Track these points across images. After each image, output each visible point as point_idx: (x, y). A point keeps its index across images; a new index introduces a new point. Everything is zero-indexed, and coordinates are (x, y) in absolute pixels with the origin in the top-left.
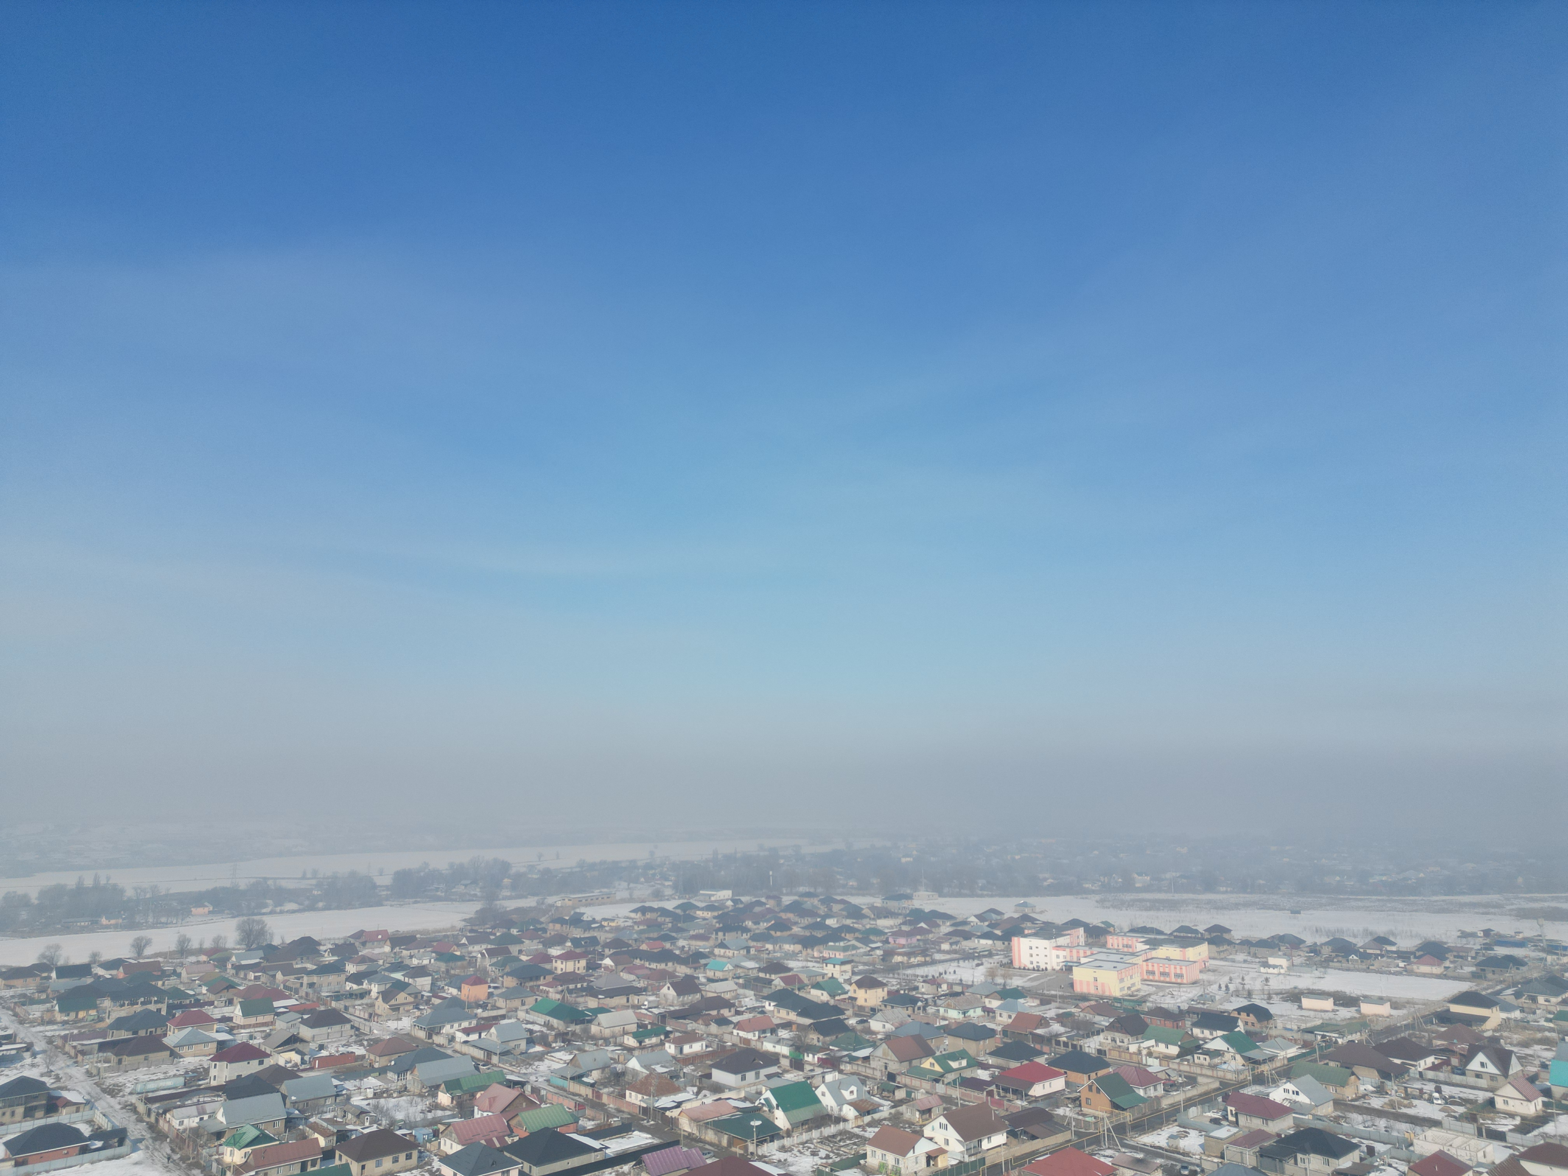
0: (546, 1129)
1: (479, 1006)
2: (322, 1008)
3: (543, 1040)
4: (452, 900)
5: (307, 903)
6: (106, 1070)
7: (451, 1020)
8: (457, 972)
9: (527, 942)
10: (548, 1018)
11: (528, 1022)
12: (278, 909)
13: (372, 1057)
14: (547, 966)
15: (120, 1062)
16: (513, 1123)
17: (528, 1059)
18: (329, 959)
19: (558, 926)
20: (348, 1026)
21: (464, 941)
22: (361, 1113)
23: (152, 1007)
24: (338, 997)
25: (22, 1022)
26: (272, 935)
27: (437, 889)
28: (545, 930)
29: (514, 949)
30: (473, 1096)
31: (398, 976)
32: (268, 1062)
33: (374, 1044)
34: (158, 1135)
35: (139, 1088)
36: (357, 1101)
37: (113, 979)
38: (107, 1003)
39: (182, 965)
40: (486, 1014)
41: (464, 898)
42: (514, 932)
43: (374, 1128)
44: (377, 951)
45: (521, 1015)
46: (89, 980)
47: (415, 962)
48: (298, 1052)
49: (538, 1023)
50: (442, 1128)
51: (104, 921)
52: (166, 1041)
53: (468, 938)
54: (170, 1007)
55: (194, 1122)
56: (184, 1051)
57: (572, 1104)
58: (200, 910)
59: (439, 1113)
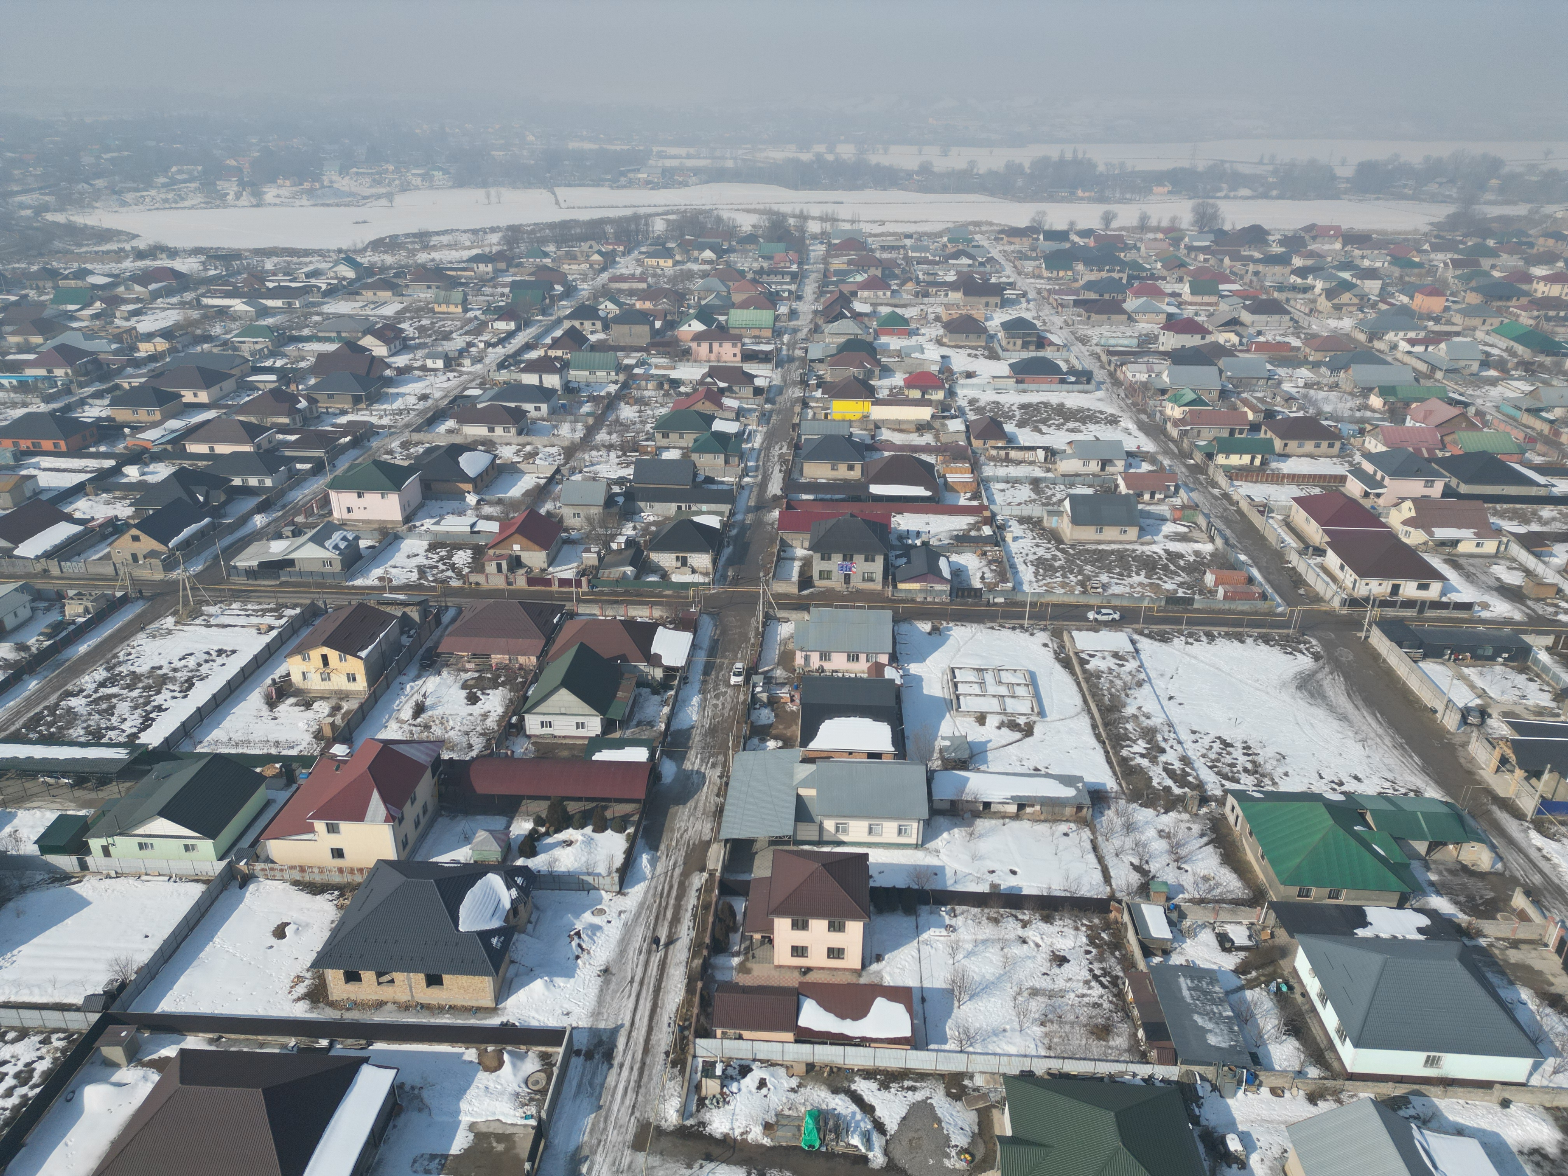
0: (1482, 454)
1: (1430, 318)
2: (1264, 297)
3: (1501, 366)
4: (1420, 200)
5: (1261, 190)
6: (1079, 322)
7: (1397, 328)
8: (1413, 279)
9: (1505, 256)
10: (1512, 343)
11: (1486, 344)
12: (1232, 194)
13: (1308, 350)
14: (1525, 287)
15: (1089, 318)
16: (1447, 439)
17: (1477, 381)
18: (1277, 249)
19: (1551, 242)
20: (1287, 317)
21: (1426, 247)
22: (1289, 399)
23: (1116, 275)
24: (1281, 288)
25: (1019, 274)
26: (1223, 220)
27: (1405, 186)
28: (1531, 245)
29: (1486, 263)
30: (1407, 405)
31: (1346, 275)
32: (1210, 339)
33: (1311, 339)
34: (1117, 382)
35: (1103, 342)
36: (1287, 386)
37: (1085, 246)
38: (1080, 267)
39: (1141, 240)
40: (1437, 328)
41: (1434, 199)
42: (1491, 243)
43: (1301, 414)
44: (1327, 247)
45: (1480, 335)
46: (1067, 245)
47: (1366, 263)
48: (1237, 334)
49: (1498, 346)
50: (1369, 427)
51: (1080, 193)
52: (1125, 306)
53: (1431, 245)
54: (1130, 278)
55: (1144, 377)
56: (1139, 317)
57: (1521, 436)
58: (1160, 190)
59: (1368, 414)
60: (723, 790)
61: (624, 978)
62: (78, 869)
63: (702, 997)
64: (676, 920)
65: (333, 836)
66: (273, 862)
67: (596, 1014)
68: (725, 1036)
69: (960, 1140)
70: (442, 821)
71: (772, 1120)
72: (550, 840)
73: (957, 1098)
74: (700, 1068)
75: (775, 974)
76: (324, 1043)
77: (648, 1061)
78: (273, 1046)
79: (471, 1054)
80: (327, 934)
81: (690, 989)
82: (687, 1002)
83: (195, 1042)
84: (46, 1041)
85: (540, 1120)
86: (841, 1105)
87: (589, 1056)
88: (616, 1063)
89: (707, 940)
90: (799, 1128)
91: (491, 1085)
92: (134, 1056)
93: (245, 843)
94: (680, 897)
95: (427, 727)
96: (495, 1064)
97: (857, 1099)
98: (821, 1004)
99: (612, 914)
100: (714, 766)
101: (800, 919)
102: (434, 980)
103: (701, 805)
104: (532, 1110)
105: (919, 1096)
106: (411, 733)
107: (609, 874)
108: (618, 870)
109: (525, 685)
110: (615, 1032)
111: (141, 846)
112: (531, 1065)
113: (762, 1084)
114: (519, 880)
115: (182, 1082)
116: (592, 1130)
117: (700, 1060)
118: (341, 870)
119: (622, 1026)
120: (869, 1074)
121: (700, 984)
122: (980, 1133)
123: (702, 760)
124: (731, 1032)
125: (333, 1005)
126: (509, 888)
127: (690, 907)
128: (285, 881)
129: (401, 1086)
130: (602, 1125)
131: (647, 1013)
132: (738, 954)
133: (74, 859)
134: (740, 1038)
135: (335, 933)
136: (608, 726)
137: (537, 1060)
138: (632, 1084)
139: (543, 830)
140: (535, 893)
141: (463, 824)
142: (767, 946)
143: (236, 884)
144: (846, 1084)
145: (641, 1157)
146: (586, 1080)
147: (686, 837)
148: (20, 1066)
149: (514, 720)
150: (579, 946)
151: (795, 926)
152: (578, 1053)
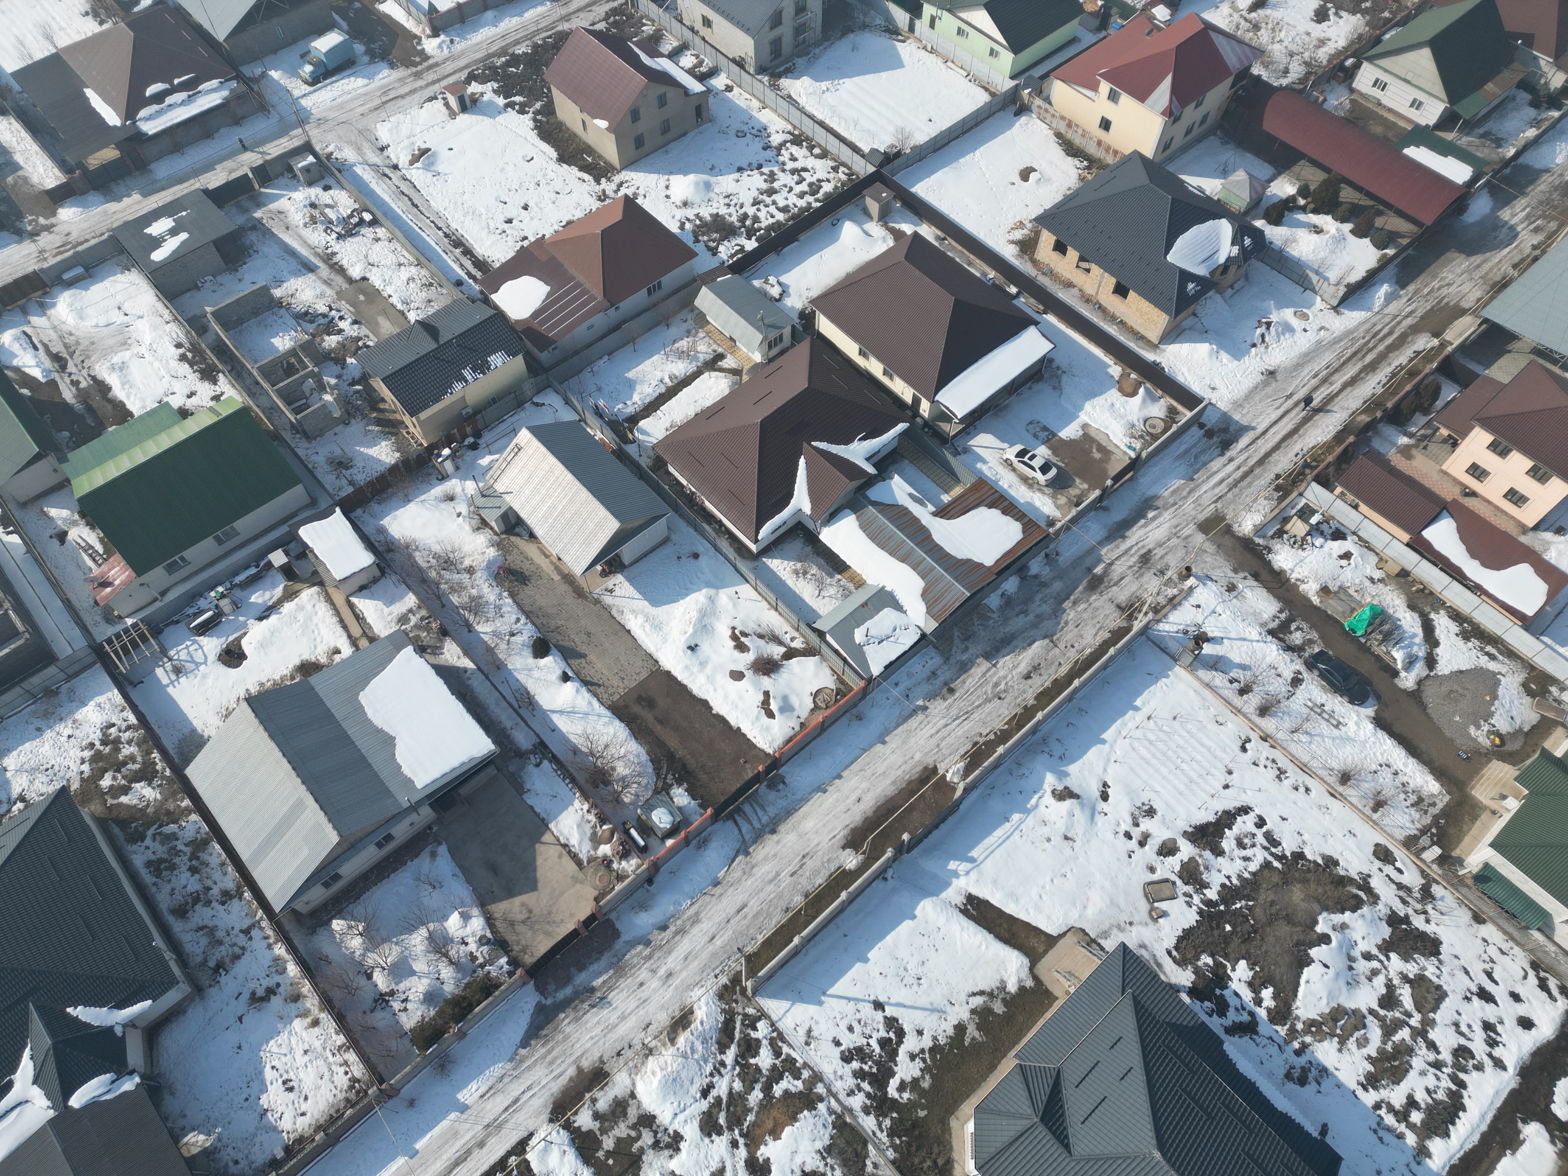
60: (1523, 265)
61: (1285, 389)
62: (906, 29)
63: (1346, 450)
64: (1372, 367)
65: (1110, 104)
66: (1050, 103)
67: (1238, 405)
68: (1342, 496)
69: (1501, 723)
70: (1213, 142)
71: (1333, 587)
72: (1301, 217)
73: (1530, 693)
74: (1299, 507)
75: (1436, 476)
76: (1013, 290)
77: (1257, 471)
78: (977, 269)
79: (1116, 370)
80: (1059, 198)
81: (1339, 437)
82: (1328, 447)
83: (928, 232)
84: (835, 169)
85: (1139, 456)
86: (1409, 622)
87: (1209, 434)
88: (1228, 454)
89: (1390, 405)
90: (1353, 610)
91: (1117, 405)
92: (884, 217)
93: (1037, 72)
94: (1391, 348)
95: (1256, 27)
96: (1130, 390)
97: (1428, 629)
98: (1460, 530)
99: (1313, 325)
100: (1536, 230)
101: (1505, 443)
102: (1121, 290)
103: (1486, 267)
104: (1138, 445)
105: (1493, 666)
106: (1238, 28)
107: (1338, 284)
108: (1348, 286)
109: (1388, 25)
110: (1244, 429)
111: (960, 32)
112: (1158, 410)
113: (1347, 556)
114: (1247, 241)
115: (906, 258)
116: (1174, 492)
117: (1304, 501)
118: (1099, 143)
119: (1254, 428)
120: (1456, 616)
121: (1351, 439)
122: (1527, 734)
123: (1528, 216)
124: (1350, 497)
125: (1034, 262)
126: (1233, 243)
127: (1396, 363)
128: (1051, 128)
129: (1051, 361)
130: (1185, 493)
131: (1284, 432)
132: (1411, 435)
133: (908, 16)
134: (1356, 507)
135: (1068, 199)
136: (1447, 121)
137: (1164, 409)
138: (1231, 480)
139: (1302, 202)
140: (1253, 262)
141: (1229, 154)
142: (1447, 447)
143: (1013, 108)
144: (1427, 609)
145: (1200, 538)
146: (1194, 451)
147: (1444, 291)
148: (814, 179)
149: (1349, 62)
150: (1263, 336)
151: (1493, 447)
152: (1202, 426)
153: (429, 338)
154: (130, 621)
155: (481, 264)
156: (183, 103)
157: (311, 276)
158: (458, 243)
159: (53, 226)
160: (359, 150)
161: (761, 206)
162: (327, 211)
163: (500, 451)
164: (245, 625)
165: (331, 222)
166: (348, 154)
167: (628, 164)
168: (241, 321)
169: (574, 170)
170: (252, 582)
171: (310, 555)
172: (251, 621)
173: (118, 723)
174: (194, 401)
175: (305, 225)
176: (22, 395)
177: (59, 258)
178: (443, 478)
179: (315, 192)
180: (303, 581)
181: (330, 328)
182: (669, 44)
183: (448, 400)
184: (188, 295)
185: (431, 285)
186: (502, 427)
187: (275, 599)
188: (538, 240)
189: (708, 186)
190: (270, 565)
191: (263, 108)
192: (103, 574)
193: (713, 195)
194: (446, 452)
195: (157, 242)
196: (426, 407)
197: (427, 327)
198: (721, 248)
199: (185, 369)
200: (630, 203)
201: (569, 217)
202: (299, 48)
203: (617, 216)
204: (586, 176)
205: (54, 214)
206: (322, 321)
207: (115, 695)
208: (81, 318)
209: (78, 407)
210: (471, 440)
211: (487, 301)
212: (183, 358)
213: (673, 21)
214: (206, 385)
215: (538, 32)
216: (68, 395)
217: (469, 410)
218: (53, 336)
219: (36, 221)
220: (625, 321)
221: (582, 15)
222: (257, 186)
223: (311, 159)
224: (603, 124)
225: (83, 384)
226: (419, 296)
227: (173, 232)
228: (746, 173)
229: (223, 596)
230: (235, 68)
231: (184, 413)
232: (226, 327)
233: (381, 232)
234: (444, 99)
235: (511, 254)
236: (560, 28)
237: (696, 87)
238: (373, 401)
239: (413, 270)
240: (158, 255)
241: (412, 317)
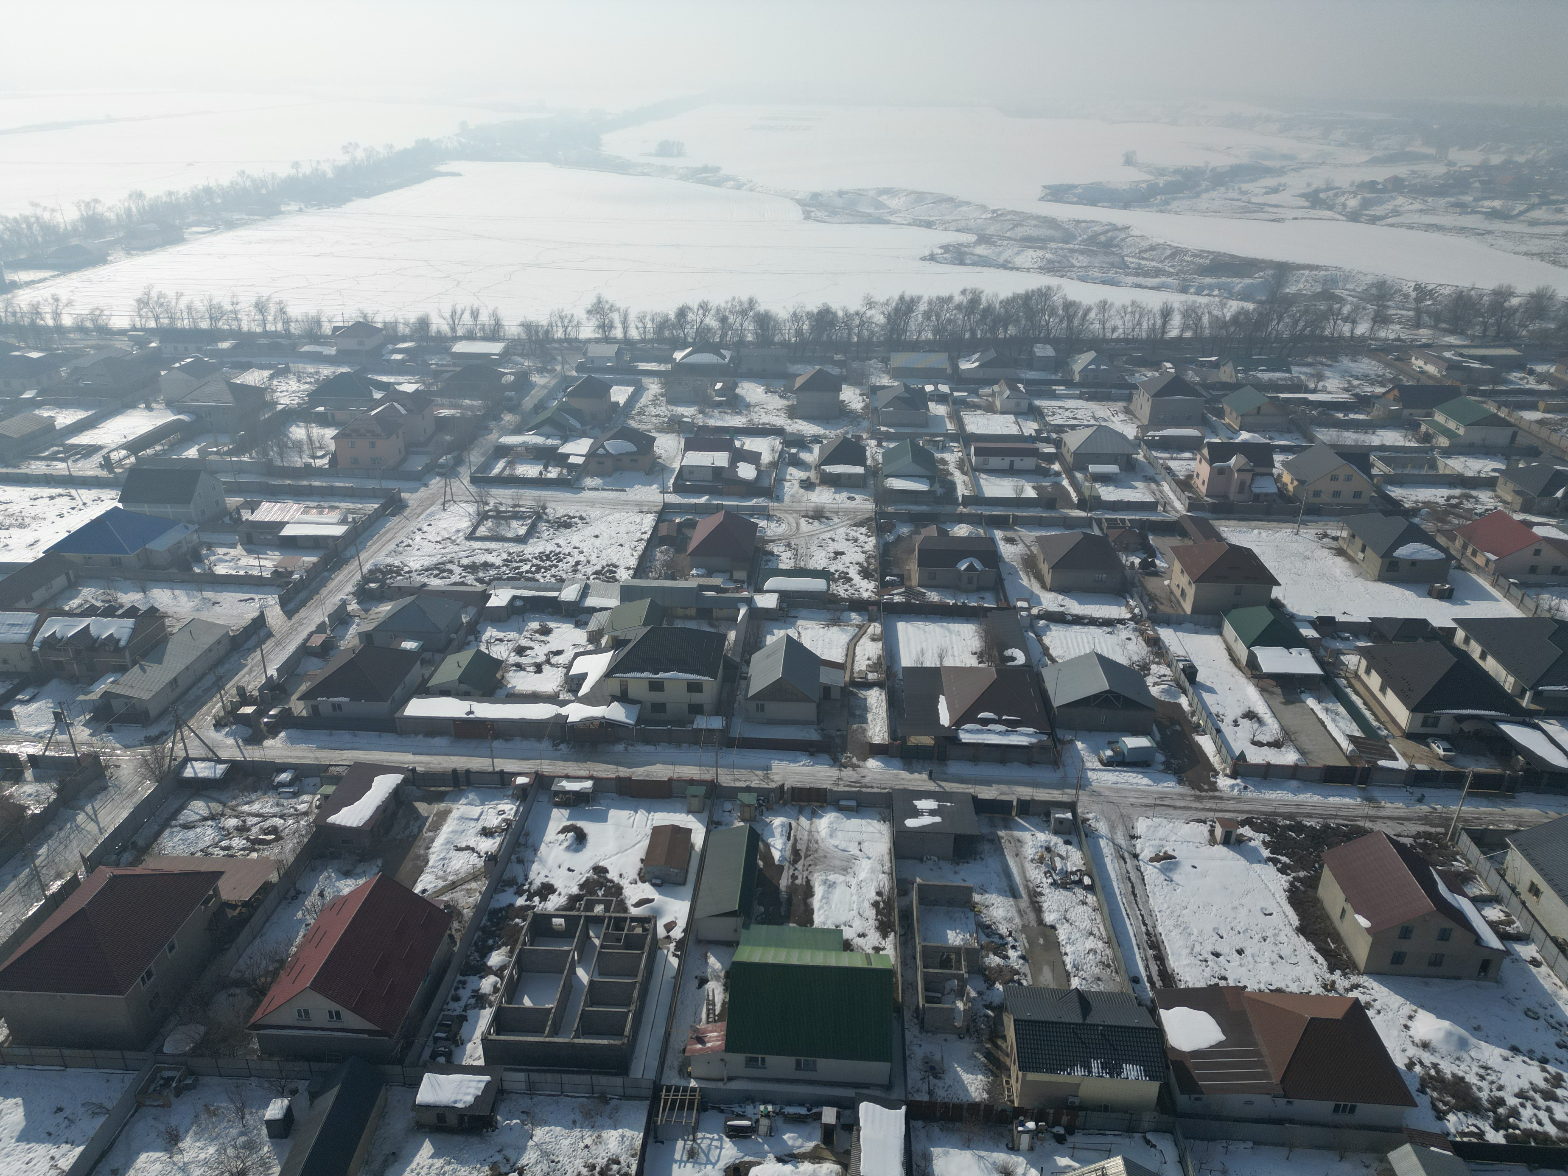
153: (1079, 1011)
154: (693, 1083)
155: (1167, 976)
156: (1000, 733)
157: (1011, 901)
158: (1155, 945)
159: (859, 766)
160: (1113, 828)
161: (1529, 1104)
162: (1057, 859)
163: (1084, 1162)
164: (763, 1155)
165: (1054, 869)
166: (1102, 827)
167: (1374, 971)
168: (935, 903)
169: (1311, 948)
170: (797, 1121)
171: (855, 1132)
172: (771, 1156)
173: (623, 1164)
174: (860, 941)
175: (1032, 860)
176: (757, 864)
177: (846, 789)
178: (1013, 1148)
179: (1056, 841)
180: (834, 1153)
181: (1000, 949)
182: (1479, 889)
183: (1062, 1077)
184: (911, 862)
185: (1108, 966)
186: (1099, 1139)
187: (802, 1150)
188: (1237, 987)
189: (1463, 1044)
190: (819, 1116)
191: (1056, 763)
192: (705, 1031)
193: (1465, 1056)
194: (1031, 1125)
195: (917, 813)
196: (1037, 1069)
197: (1083, 1000)
198: (1451, 1117)
199: (871, 913)
200: (1358, 1010)
201: (1282, 985)
202: (1111, 737)
203: (1338, 1013)
204: (1321, 959)
205: (865, 760)
206: (996, 940)
207: (637, 1137)
208: (831, 836)
209: (784, 895)
210: (1061, 1130)
211: (1153, 1012)
212: (875, 904)
213: (1493, 872)
214: (877, 935)
215: (1336, 817)
216: (784, 882)
217: (1077, 1101)
218: (805, 837)
219: (851, 758)
220: (1291, 1121)
221: (1389, 823)
222: (1014, 813)
223: (1069, 815)
224: (1364, 922)
225: (798, 882)
226: (1091, 968)
227: (932, 813)
228: (1520, 1058)
229: (767, 1115)
230: (1053, 729)
231: (847, 946)
232: (922, 900)
233: (1091, 899)
234: (1212, 826)
235: (1201, 984)
236: (1360, 823)
237: (1493, 942)
238: (996, 1033)
239: (1100, 945)
240: (911, 823)
241: (1075, 983)
